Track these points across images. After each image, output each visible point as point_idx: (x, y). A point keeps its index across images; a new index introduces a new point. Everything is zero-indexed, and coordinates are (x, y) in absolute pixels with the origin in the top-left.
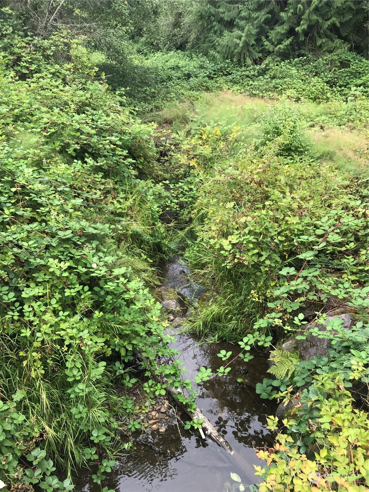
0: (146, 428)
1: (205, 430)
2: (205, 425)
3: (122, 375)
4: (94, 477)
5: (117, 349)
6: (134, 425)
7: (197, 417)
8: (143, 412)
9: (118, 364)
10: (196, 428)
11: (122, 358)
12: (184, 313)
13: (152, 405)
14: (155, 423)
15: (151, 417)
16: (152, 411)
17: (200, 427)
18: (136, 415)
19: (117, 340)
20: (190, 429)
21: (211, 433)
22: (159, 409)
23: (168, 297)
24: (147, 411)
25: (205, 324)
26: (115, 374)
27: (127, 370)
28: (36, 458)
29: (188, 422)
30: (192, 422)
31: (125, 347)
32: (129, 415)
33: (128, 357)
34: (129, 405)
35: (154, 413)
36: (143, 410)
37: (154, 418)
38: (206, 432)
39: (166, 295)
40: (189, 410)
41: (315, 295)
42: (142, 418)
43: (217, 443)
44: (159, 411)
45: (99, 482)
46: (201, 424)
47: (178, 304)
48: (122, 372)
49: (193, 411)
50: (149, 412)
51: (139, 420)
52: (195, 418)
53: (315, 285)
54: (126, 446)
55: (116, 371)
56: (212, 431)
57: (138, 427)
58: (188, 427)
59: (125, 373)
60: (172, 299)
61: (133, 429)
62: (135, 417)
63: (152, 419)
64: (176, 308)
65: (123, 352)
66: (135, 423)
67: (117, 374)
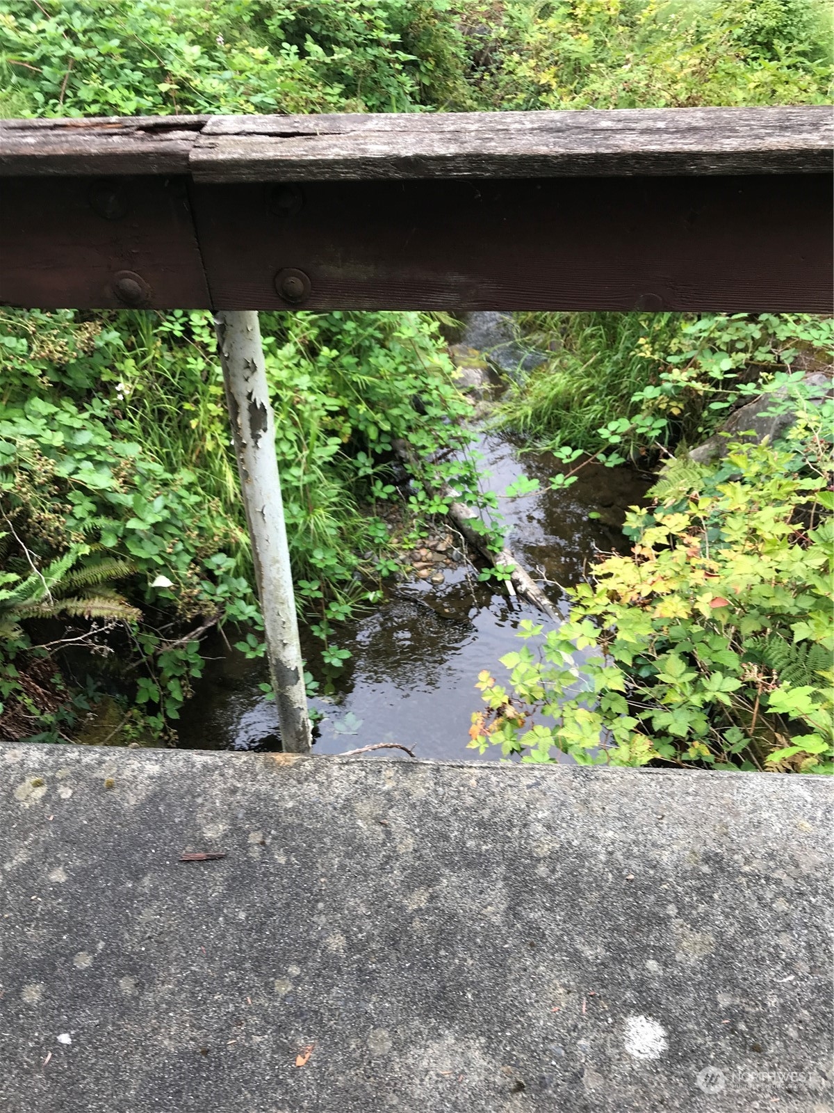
0: (408, 573)
1: (516, 583)
2: (516, 576)
3: (367, 477)
4: (314, 628)
5: (361, 427)
6: (386, 566)
7: (504, 561)
8: (405, 547)
9: (362, 457)
10: (499, 579)
11: (371, 445)
12: (498, 394)
13: (422, 538)
14: (425, 567)
15: (419, 556)
16: (422, 548)
17: (507, 577)
18: (392, 552)
19: (363, 408)
20: (488, 581)
21: (527, 590)
22: (435, 546)
23: (466, 364)
24: (412, 546)
25: (537, 416)
26: (356, 474)
27: (379, 468)
28: (219, 567)
29: (485, 570)
30: (493, 570)
31: (376, 424)
32: (378, 550)
33: (383, 446)
34: (380, 531)
35: (423, 552)
36: (405, 544)
37: (424, 559)
38: (519, 588)
39: (464, 359)
40: (489, 547)
41: (770, 352)
42: (402, 556)
43: (537, 606)
44: (433, 549)
45: (323, 637)
46: (511, 573)
47: (487, 378)
48: (370, 471)
49: (496, 550)
50: (415, 548)
51: (396, 561)
52: (499, 564)
53: (775, 333)
54: (371, 596)
55: (358, 469)
56: (529, 586)
57: (394, 568)
58: (485, 576)
59: (375, 474)
60: (475, 368)
61: (385, 573)
62: (389, 555)
63: (420, 560)
64: (481, 384)
65: (373, 433)
66: (388, 563)
67: (361, 473)
